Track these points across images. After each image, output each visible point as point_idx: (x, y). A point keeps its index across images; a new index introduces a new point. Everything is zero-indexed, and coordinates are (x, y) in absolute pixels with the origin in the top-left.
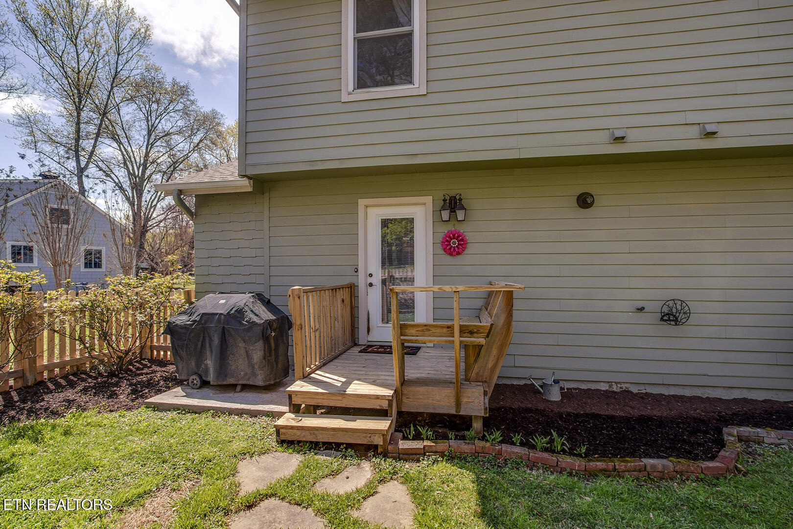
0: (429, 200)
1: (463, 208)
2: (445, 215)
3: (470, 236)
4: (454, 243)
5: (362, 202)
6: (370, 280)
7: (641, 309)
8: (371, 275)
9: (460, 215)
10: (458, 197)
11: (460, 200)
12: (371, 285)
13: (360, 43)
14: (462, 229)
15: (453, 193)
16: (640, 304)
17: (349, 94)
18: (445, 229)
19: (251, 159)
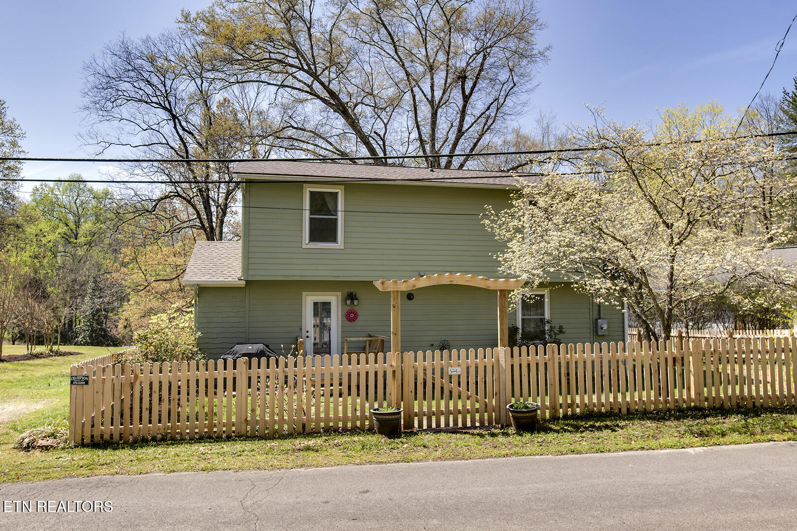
0: (339, 294)
1: (357, 299)
2: (349, 302)
3: (359, 312)
4: (352, 316)
5: (304, 293)
6: (307, 334)
7: (432, 345)
8: (307, 332)
9: (356, 302)
10: (354, 293)
11: (355, 295)
12: (308, 337)
13: (311, 219)
14: (356, 308)
15: (351, 291)
16: (432, 343)
17: (306, 244)
18: (347, 309)
19: (251, 272)
